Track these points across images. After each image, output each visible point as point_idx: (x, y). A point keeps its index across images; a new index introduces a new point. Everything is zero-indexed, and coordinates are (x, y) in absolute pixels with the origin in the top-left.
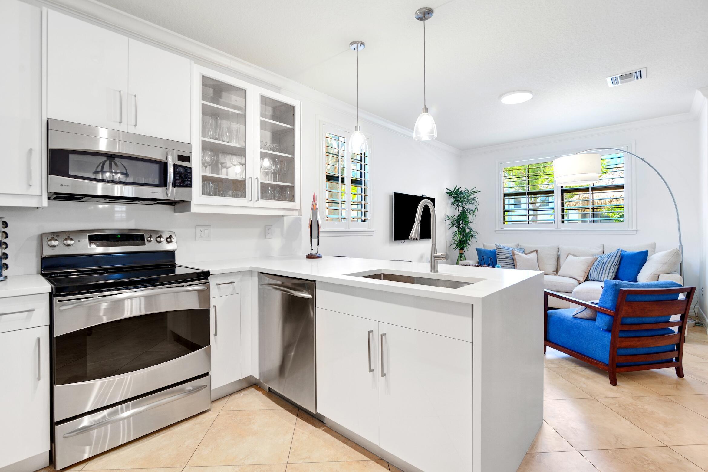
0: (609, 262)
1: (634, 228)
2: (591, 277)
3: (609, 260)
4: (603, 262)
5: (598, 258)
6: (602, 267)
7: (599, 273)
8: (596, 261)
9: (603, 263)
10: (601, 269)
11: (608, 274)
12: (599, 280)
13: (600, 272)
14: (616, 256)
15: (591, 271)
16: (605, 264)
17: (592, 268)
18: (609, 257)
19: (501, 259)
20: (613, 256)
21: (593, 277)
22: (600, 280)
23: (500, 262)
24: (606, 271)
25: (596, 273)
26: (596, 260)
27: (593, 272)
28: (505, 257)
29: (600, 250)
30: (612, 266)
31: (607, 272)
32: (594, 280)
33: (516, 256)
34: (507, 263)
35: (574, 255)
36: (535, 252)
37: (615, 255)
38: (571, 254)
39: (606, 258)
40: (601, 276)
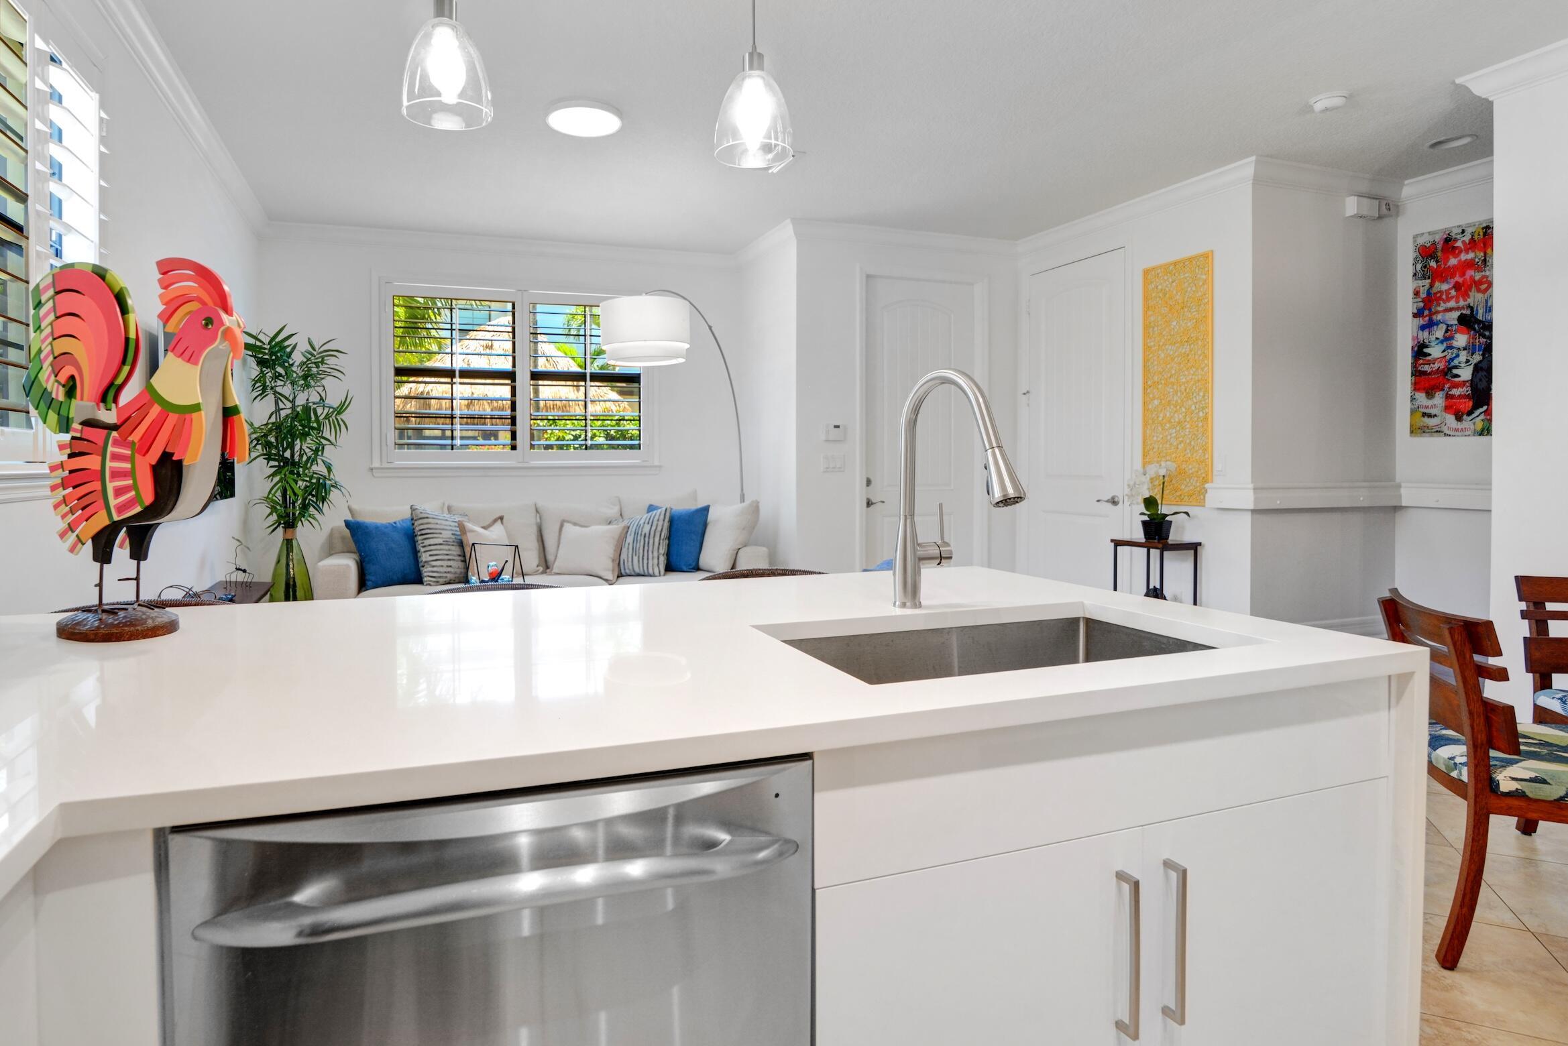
0: (655, 532)
2: (626, 567)
3: (654, 528)
4: (643, 534)
5: (629, 528)
6: (644, 544)
7: (643, 559)
8: (629, 533)
9: (645, 537)
10: (644, 551)
11: (658, 559)
12: (643, 573)
13: (643, 556)
14: (664, 521)
15: (624, 556)
16: (649, 538)
17: (624, 550)
18: (652, 523)
19: (432, 548)
20: (658, 520)
21: (631, 567)
22: (646, 573)
23: (431, 555)
24: (653, 552)
25: (635, 559)
26: (627, 531)
27: (630, 556)
28: (440, 541)
29: (616, 509)
30: (662, 541)
31: (656, 554)
32: (633, 573)
33: (468, 534)
34: (447, 555)
35: (575, 524)
36: (499, 521)
37: (662, 517)
38: (568, 522)
39: (646, 525)
40: (648, 563)
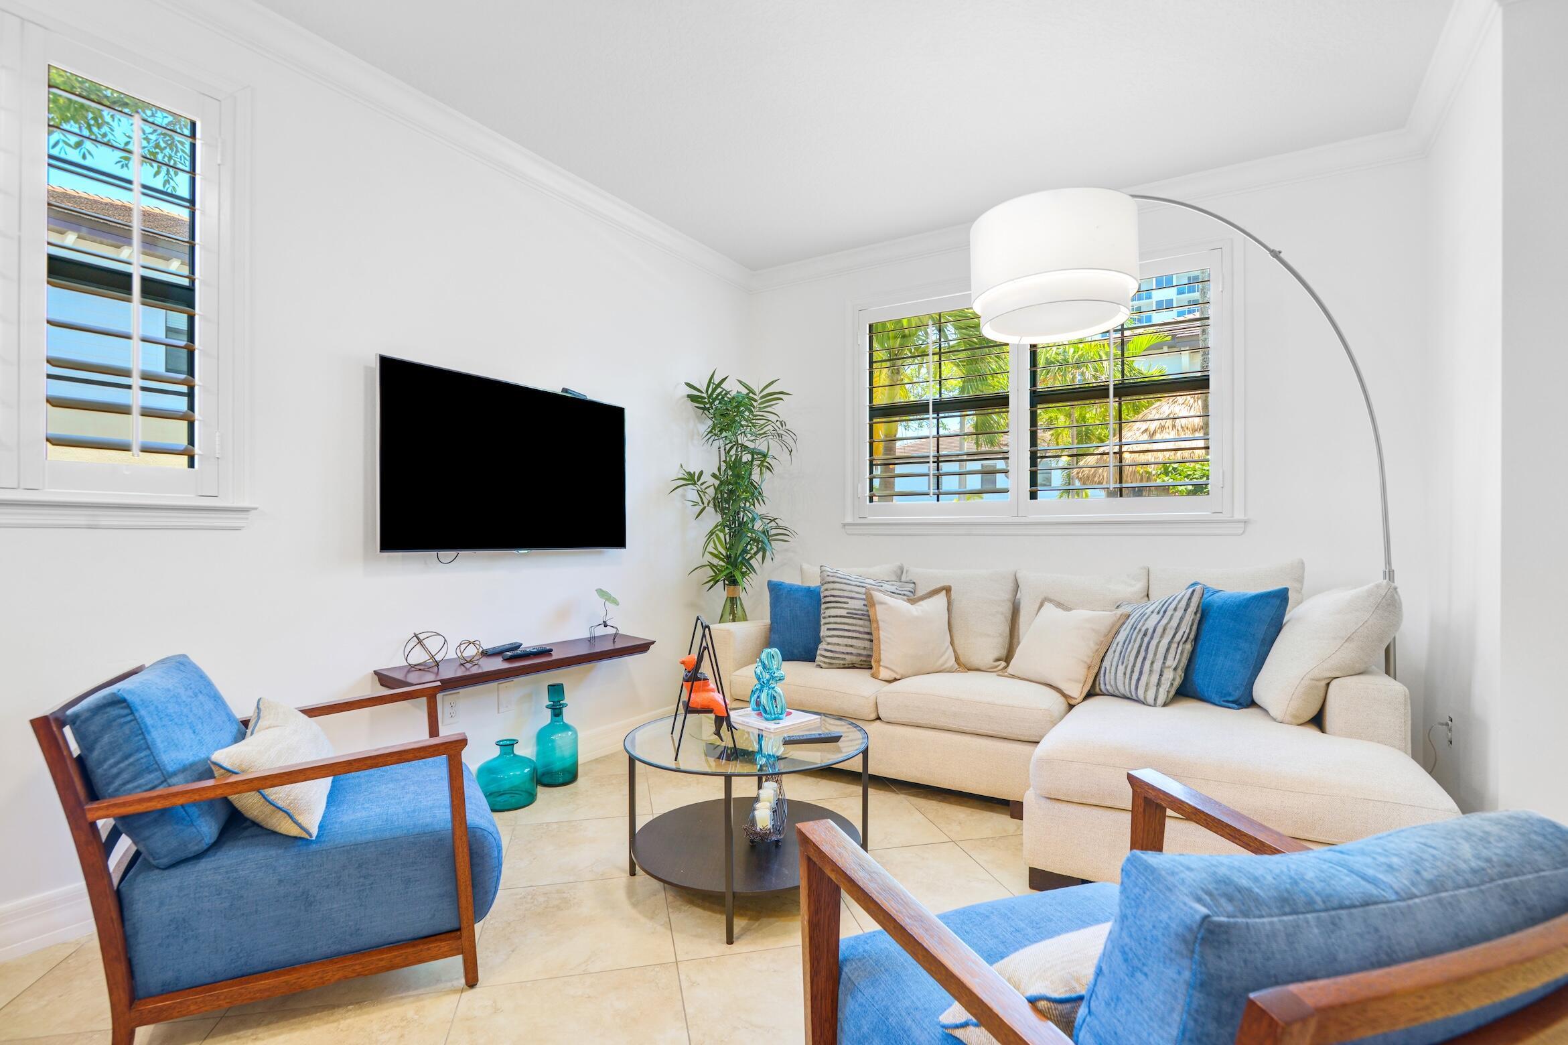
0: (1164, 630)
1: (1239, 515)
2: (1107, 682)
3: (1164, 621)
4: (1144, 629)
5: (1129, 616)
6: (1140, 646)
7: (1132, 671)
8: (1125, 626)
9: (1145, 635)
10: (1137, 657)
11: (1161, 675)
12: (1129, 696)
13: (1134, 666)
14: (1186, 610)
15: (1106, 663)
16: (1152, 638)
17: (1110, 652)
18: (1165, 612)
19: (832, 620)
20: (1175, 609)
21: (1113, 683)
22: (1134, 697)
23: (828, 629)
24: (1152, 663)
25: (1121, 669)
26: (1124, 623)
27: (1114, 664)
28: (843, 612)
29: (1140, 586)
30: (1174, 646)
31: (1157, 666)
32: (1117, 693)
33: (878, 607)
34: (849, 631)
35: (1059, 605)
36: (944, 592)
37: (1184, 603)
38: (1051, 601)
39: (1155, 614)
40: (1139, 679)
